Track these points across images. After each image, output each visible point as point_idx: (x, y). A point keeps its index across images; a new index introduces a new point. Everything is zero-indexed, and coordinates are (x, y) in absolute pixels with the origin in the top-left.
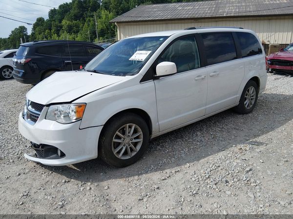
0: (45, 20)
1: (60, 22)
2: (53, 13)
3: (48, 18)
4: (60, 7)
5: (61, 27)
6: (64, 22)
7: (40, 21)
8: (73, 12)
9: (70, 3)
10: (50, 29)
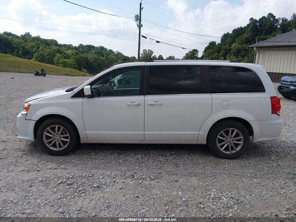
0: (217, 43)
1: (230, 46)
2: (226, 36)
3: (220, 42)
4: (234, 31)
5: (230, 50)
6: (233, 46)
7: (212, 44)
8: (245, 35)
9: (245, 27)
10: (219, 53)
